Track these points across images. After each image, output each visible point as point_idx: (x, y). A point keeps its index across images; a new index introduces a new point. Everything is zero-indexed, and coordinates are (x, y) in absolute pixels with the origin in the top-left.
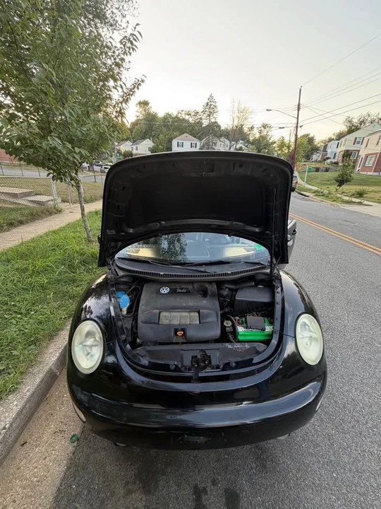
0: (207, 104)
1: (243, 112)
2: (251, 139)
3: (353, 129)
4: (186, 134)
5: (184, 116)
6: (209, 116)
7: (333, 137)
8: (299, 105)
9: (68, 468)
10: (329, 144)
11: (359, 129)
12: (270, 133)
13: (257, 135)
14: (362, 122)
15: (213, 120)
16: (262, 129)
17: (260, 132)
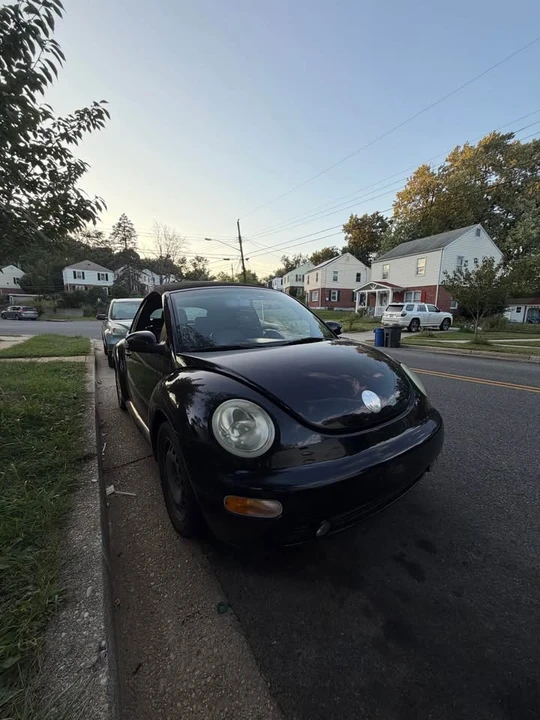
0: (120, 225)
1: (172, 239)
2: (184, 272)
3: (290, 268)
4: (87, 262)
5: (81, 238)
6: (125, 240)
7: (274, 275)
8: (240, 238)
9: (247, 636)
10: (274, 281)
11: (295, 268)
12: (206, 267)
13: (192, 269)
14: (297, 262)
15: (130, 246)
16: (197, 262)
17: (195, 265)
